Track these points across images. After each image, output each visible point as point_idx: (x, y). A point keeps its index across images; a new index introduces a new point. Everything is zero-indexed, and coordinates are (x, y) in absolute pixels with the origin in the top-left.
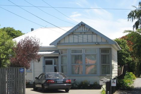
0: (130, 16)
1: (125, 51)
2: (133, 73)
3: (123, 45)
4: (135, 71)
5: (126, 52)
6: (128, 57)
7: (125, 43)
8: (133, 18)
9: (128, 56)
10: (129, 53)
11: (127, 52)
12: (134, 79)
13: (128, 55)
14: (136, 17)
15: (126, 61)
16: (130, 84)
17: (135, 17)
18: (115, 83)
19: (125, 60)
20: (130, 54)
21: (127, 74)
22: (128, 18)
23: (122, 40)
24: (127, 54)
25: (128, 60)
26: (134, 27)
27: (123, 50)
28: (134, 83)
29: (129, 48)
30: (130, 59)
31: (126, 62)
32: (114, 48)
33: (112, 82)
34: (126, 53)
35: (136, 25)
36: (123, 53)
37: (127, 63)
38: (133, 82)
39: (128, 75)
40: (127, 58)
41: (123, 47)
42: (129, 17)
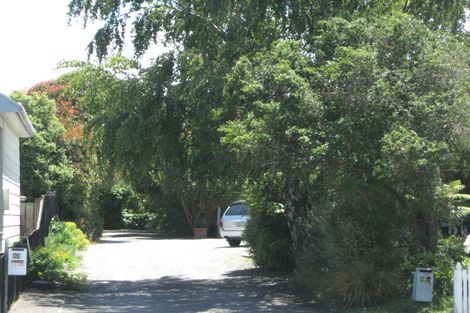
0: (76, 8)
1: (48, 141)
2: (78, 226)
3: (39, 115)
4: (82, 215)
5: (49, 145)
6: (57, 164)
7: (49, 109)
8: (90, 14)
9: (56, 160)
10: (62, 150)
11: (54, 145)
12: (80, 248)
13: (59, 154)
14: (99, 11)
15: (50, 179)
16: (70, 268)
17: (95, 9)
18: (22, 262)
19: (46, 175)
20: (67, 154)
21: (54, 230)
22: (69, 14)
23: (39, 98)
24: (54, 153)
25: (56, 176)
26: (91, 51)
27: (38, 135)
28: (84, 262)
29: (63, 128)
30: (67, 170)
31: (50, 183)
32: (10, 126)
33: (11, 258)
34: (51, 148)
35: (97, 44)
36: (37, 149)
37: (54, 187)
38: (80, 258)
39: (61, 231)
40: (52, 168)
41: (41, 126)
42: (71, 10)
